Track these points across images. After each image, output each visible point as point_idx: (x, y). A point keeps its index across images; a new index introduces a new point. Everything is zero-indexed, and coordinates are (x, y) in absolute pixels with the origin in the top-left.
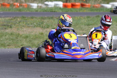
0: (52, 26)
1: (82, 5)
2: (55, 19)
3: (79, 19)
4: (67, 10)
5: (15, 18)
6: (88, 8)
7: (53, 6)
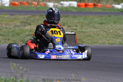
0: (67, 24)
1: (95, 5)
2: (71, 17)
5: (33, 16)
6: (100, 8)
7: (68, 5)
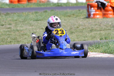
3: (27, 15)
4: (14, 6)
